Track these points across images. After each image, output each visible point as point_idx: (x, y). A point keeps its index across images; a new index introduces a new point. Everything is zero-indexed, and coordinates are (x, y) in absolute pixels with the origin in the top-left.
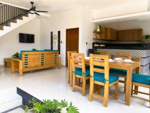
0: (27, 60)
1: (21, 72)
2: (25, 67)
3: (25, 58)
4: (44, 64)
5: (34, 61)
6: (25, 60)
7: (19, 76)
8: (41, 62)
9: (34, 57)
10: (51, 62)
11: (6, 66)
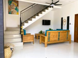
0: (50, 36)
1: (46, 44)
2: (49, 41)
3: (49, 35)
4: (60, 39)
5: (54, 37)
6: (49, 36)
7: (45, 47)
8: (58, 38)
9: (54, 34)
10: (64, 38)
11: (36, 38)
